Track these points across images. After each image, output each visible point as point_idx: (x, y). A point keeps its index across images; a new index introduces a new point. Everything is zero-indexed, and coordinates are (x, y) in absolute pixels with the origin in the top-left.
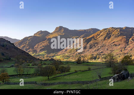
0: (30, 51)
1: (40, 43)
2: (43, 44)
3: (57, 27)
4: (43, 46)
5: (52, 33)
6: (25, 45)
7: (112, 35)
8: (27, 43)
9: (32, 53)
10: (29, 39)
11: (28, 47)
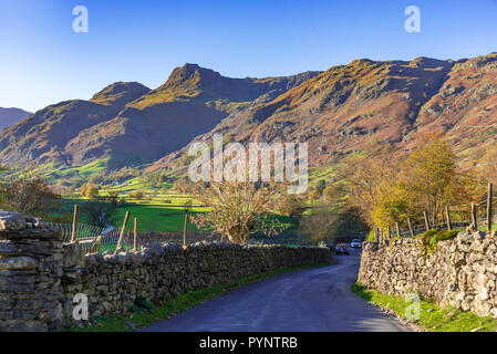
0: (47, 157)
1: (95, 127)
2: (104, 132)
3: (177, 69)
4: (101, 139)
5: (155, 92)
6: (35, 134)
7: (356, 88)
8: (47, 128)
9: (51, 165)
10: (57, 111)
11: (43, 145)
